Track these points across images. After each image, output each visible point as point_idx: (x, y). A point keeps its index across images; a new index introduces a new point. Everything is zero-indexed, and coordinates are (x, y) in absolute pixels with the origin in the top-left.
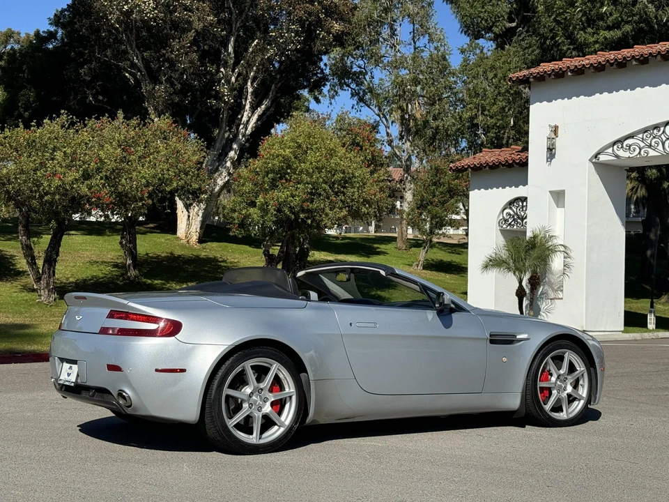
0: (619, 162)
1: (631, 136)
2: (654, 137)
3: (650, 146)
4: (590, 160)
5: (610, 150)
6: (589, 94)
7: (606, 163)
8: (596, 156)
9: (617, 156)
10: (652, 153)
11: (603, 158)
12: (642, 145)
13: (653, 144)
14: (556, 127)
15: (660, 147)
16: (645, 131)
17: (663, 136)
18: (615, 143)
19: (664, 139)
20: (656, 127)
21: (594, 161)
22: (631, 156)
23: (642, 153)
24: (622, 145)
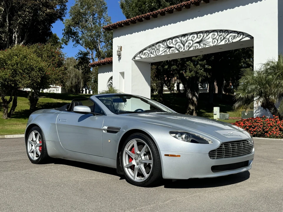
0: (142, 60)
1: (145, 49)
2: (153, 49)
3: (151, 53)
4: (132, 59)
5: (139, 55)
6: (131, 33)
7: (138, 60)
8: (134, 58)
9: (141, 58)
10: (152, 56)
11: (137, 58)
12: (149, 52)
13: (152, 52)
14: (121, 47)
15: (155, 53)
16: (150, 47)
17: (155, 49)
18: (140, 52)
19: (156, 49)
20: (153, 45)
21: (134, 60)
22: (146, 57)
23: (149, 56)
24: (143, 53)
